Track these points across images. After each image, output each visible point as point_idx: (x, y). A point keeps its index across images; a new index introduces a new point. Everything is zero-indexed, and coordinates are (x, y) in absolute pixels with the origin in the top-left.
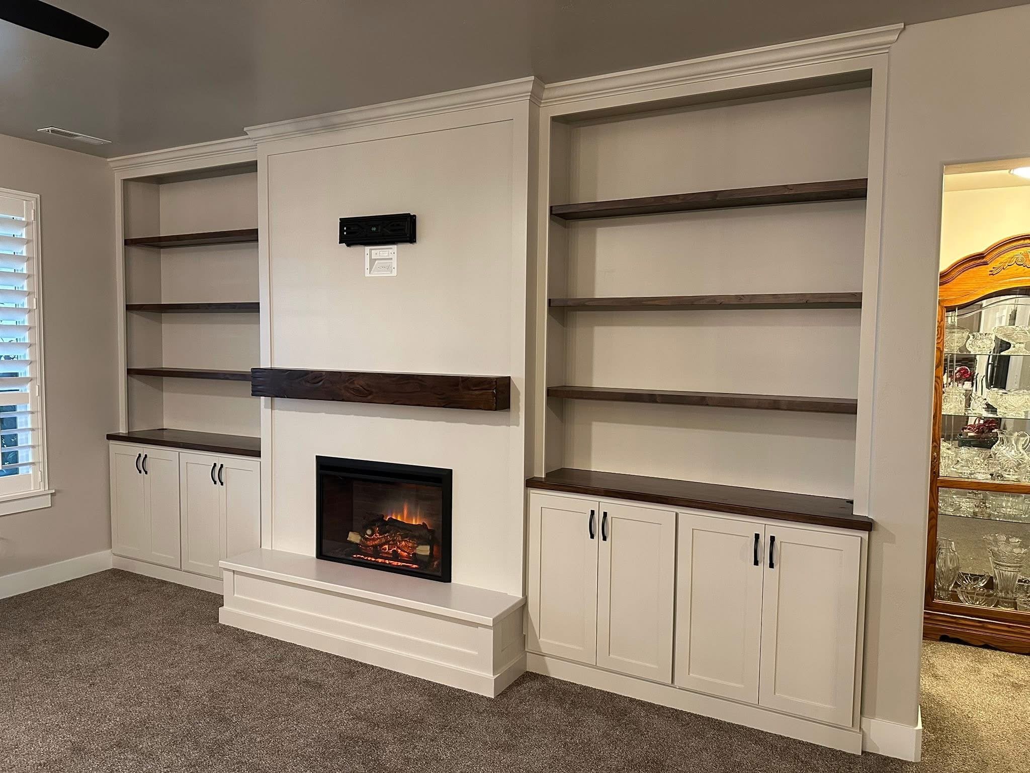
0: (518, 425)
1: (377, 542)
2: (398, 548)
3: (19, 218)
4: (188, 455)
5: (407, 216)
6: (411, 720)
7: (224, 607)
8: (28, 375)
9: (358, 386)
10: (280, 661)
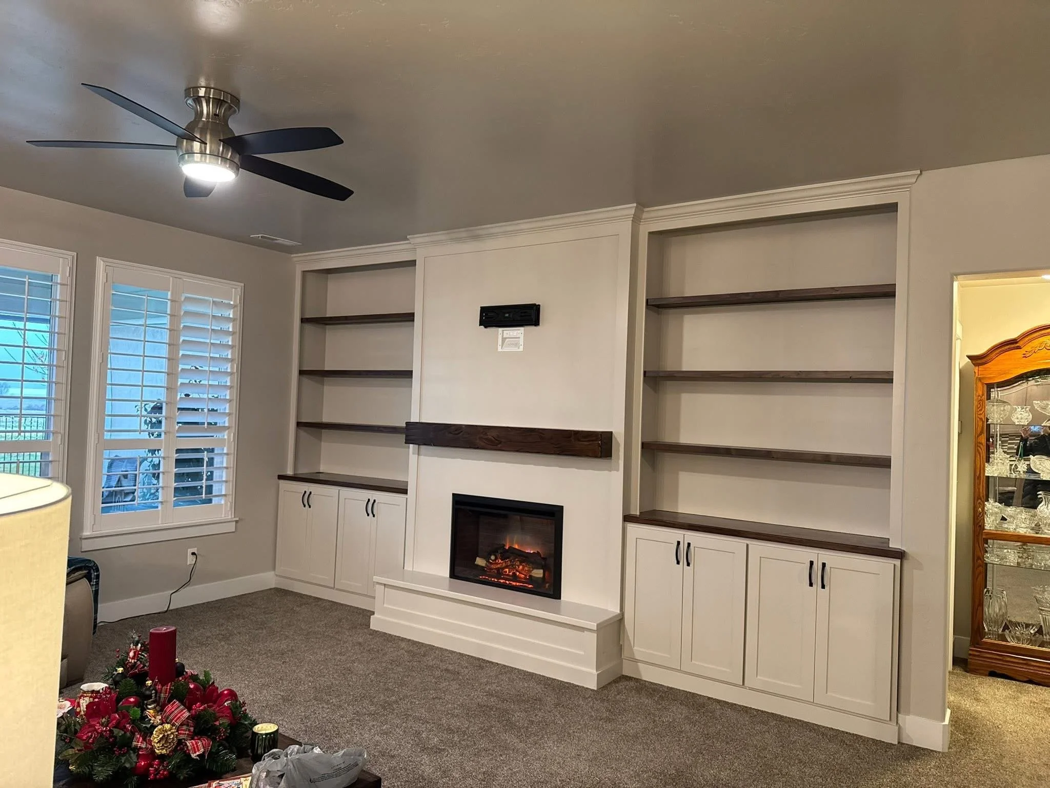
0: (618, 470)
1: (499, 566)
2: (517, 571)
3: (226, 301)
4: (346, 492)
5: (534, 305)
6: (532, 699)
7: (375, 615)
8: (227, 425)
9: (490, 437)
10: (424, 656)
